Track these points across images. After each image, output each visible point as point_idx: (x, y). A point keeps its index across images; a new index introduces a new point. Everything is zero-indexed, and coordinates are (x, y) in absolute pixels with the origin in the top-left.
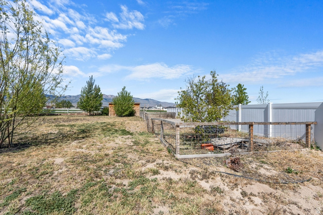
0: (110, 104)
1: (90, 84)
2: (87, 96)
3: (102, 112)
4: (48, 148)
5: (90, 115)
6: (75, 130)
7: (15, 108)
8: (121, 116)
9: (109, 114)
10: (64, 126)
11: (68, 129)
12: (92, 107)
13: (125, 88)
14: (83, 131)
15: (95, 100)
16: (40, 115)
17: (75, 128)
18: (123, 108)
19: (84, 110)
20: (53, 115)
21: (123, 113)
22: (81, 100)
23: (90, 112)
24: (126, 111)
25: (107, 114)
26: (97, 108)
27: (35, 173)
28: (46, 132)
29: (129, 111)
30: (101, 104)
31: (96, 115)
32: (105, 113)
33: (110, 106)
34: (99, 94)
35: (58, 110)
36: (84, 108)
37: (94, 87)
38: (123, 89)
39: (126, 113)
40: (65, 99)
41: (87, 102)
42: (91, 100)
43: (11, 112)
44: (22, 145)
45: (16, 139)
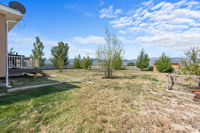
0: (154, 64)
1: (142, 53)
2: (140, 60)
3: (149, 69)
4: (119, 79)
5: (142, 70)
6: (130, 76)
7: (112, 66)
8: (161, 72)
9: (154, 70)
10: (127, 74)
11: (128, 75)
12: (143, 66)
13: (164, 53)
14: (133, 77)
15: (144, 62)
16: (120, 69)
17: (131, 75)
18: (163, 66)
19: (139, 67)
20: (125, 70)
21: (163, 70)
22: (137, 62)
23: (142, 69)
24: (165, 68)
25: (152, 70)
26: (146, 67)
27: (115, 83)
28: (120, 75)
29: (167, 69)
30: (148, 64)
31: (145, 70)
32: (151, 69)
33: (154, 65)
34: (147, 58)
35: (127, 67)
36: (138, 67)
37: (144, 54)
38: (163, 54)
39: (165, 70)
40: (131, 61)
41: (140, 63)
42: (142, 62)
43: (111, 68)
44: (114, 78)
45: (112, 76)
